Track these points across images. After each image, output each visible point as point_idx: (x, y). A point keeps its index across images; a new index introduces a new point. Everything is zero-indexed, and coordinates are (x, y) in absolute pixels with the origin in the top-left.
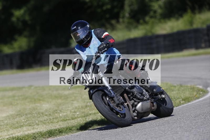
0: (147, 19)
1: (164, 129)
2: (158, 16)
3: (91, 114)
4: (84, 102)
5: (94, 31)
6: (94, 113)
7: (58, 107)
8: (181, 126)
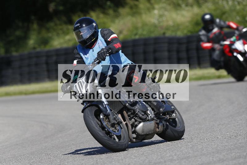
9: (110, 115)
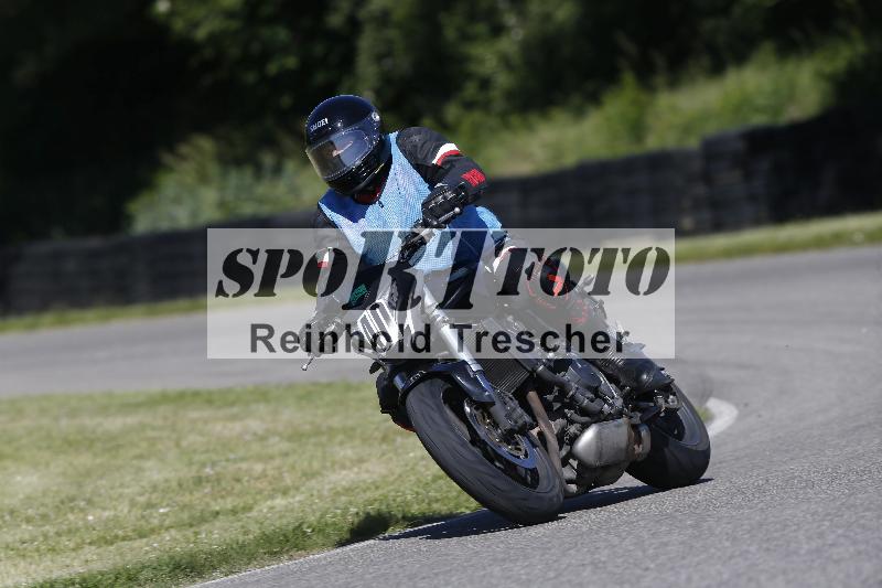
0: (452, 111)
1: (528, 574)
2: (499, 104)
3: (218, 513)
4: (190, 464)
5: (398, 138)
6: (232, 511)
7: (80, 486)
8: (600, 562)
9: (493, 404)
